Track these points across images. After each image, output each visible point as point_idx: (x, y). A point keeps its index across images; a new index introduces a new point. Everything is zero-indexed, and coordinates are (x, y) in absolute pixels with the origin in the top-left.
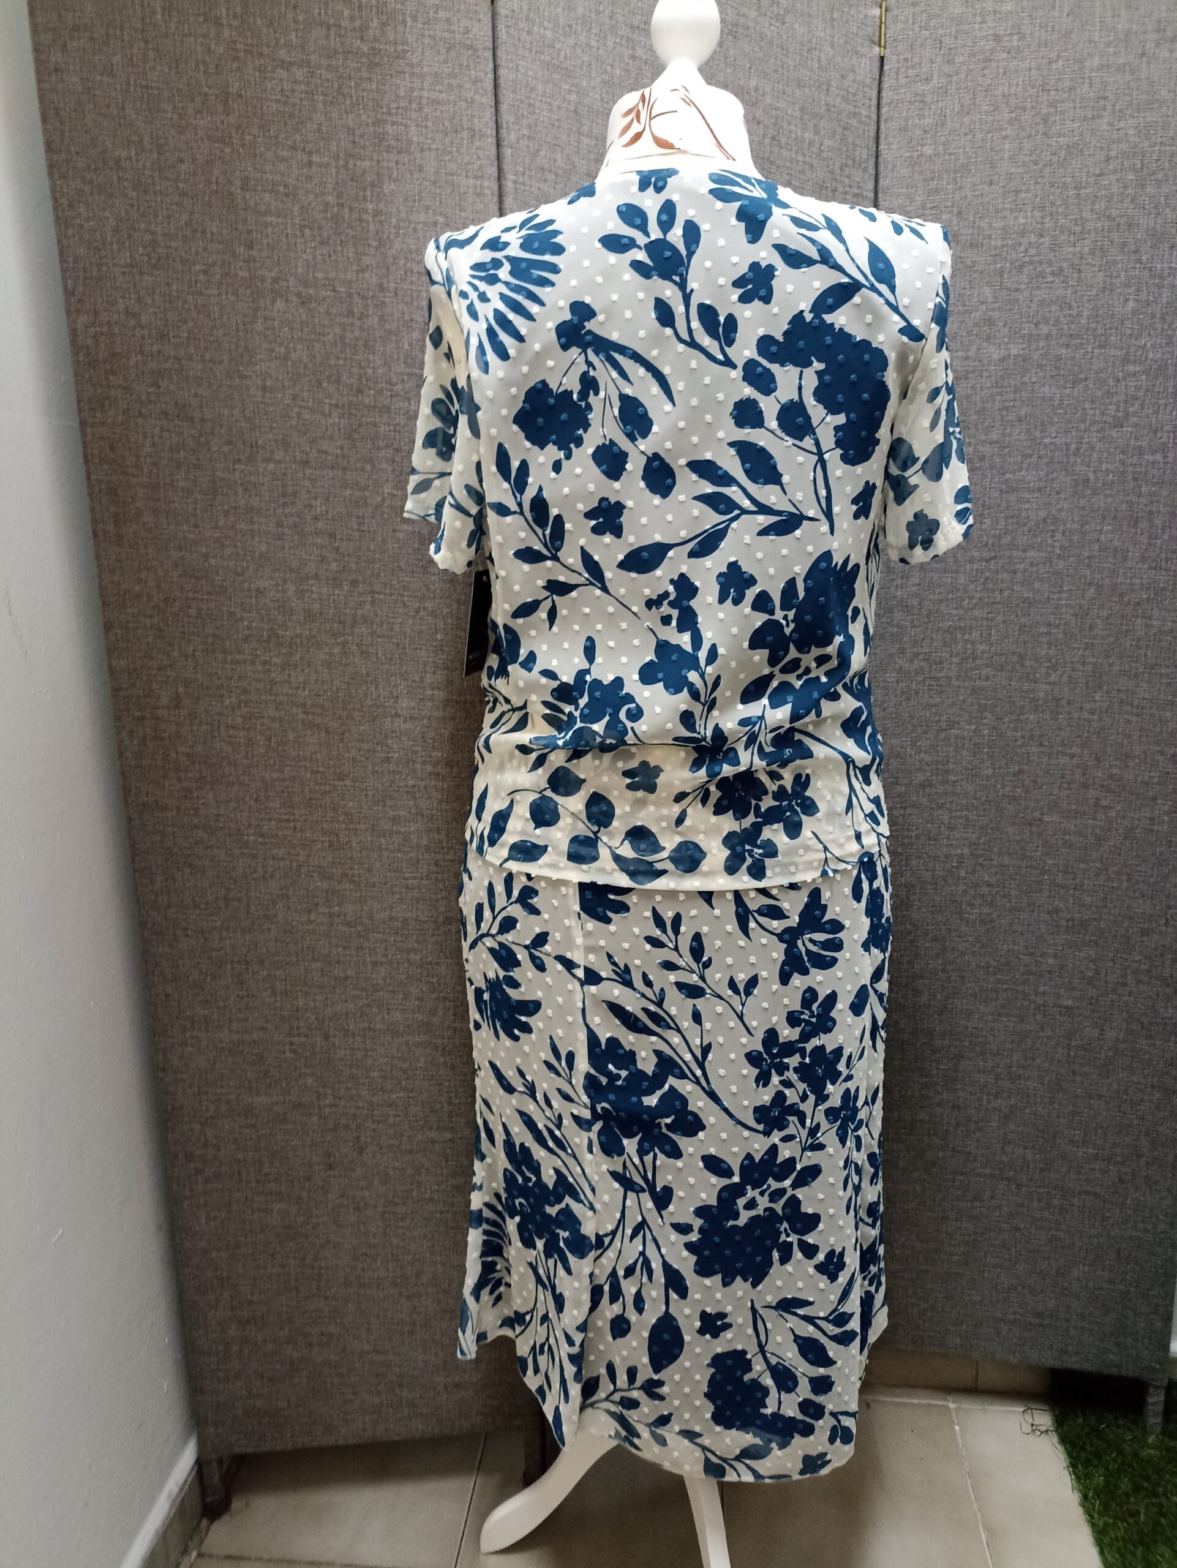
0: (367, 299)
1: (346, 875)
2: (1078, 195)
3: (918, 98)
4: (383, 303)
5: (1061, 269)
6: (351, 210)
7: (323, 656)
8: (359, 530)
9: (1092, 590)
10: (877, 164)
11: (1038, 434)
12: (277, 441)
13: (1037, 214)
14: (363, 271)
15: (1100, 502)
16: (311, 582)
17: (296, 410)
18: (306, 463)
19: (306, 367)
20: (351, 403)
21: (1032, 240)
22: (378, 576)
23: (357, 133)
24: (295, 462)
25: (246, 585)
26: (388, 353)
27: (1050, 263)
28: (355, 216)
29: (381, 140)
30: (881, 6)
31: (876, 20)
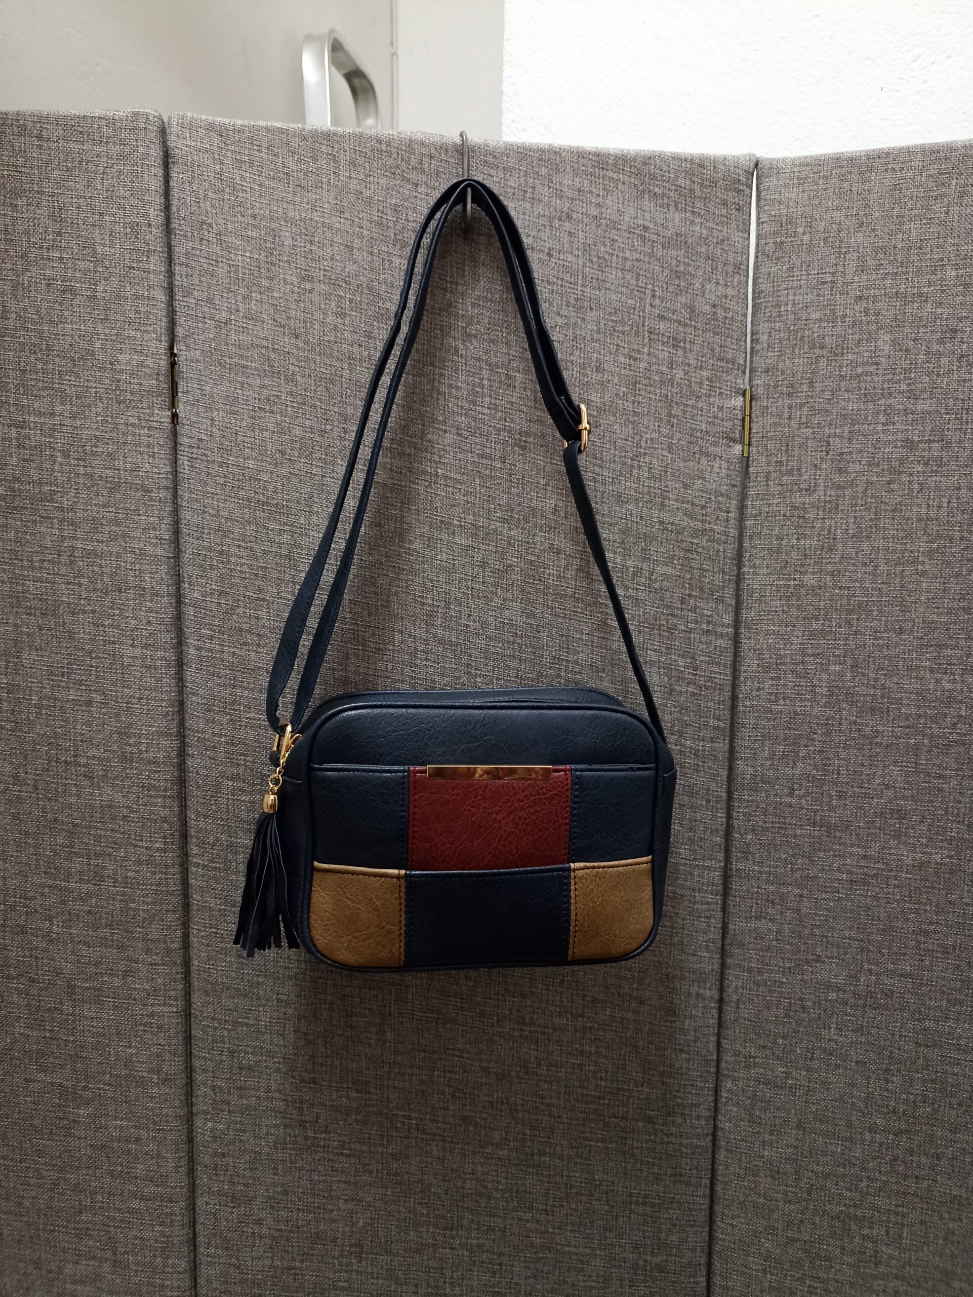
3: (796, 513)
30: (744, 395)
31: (737, 412)
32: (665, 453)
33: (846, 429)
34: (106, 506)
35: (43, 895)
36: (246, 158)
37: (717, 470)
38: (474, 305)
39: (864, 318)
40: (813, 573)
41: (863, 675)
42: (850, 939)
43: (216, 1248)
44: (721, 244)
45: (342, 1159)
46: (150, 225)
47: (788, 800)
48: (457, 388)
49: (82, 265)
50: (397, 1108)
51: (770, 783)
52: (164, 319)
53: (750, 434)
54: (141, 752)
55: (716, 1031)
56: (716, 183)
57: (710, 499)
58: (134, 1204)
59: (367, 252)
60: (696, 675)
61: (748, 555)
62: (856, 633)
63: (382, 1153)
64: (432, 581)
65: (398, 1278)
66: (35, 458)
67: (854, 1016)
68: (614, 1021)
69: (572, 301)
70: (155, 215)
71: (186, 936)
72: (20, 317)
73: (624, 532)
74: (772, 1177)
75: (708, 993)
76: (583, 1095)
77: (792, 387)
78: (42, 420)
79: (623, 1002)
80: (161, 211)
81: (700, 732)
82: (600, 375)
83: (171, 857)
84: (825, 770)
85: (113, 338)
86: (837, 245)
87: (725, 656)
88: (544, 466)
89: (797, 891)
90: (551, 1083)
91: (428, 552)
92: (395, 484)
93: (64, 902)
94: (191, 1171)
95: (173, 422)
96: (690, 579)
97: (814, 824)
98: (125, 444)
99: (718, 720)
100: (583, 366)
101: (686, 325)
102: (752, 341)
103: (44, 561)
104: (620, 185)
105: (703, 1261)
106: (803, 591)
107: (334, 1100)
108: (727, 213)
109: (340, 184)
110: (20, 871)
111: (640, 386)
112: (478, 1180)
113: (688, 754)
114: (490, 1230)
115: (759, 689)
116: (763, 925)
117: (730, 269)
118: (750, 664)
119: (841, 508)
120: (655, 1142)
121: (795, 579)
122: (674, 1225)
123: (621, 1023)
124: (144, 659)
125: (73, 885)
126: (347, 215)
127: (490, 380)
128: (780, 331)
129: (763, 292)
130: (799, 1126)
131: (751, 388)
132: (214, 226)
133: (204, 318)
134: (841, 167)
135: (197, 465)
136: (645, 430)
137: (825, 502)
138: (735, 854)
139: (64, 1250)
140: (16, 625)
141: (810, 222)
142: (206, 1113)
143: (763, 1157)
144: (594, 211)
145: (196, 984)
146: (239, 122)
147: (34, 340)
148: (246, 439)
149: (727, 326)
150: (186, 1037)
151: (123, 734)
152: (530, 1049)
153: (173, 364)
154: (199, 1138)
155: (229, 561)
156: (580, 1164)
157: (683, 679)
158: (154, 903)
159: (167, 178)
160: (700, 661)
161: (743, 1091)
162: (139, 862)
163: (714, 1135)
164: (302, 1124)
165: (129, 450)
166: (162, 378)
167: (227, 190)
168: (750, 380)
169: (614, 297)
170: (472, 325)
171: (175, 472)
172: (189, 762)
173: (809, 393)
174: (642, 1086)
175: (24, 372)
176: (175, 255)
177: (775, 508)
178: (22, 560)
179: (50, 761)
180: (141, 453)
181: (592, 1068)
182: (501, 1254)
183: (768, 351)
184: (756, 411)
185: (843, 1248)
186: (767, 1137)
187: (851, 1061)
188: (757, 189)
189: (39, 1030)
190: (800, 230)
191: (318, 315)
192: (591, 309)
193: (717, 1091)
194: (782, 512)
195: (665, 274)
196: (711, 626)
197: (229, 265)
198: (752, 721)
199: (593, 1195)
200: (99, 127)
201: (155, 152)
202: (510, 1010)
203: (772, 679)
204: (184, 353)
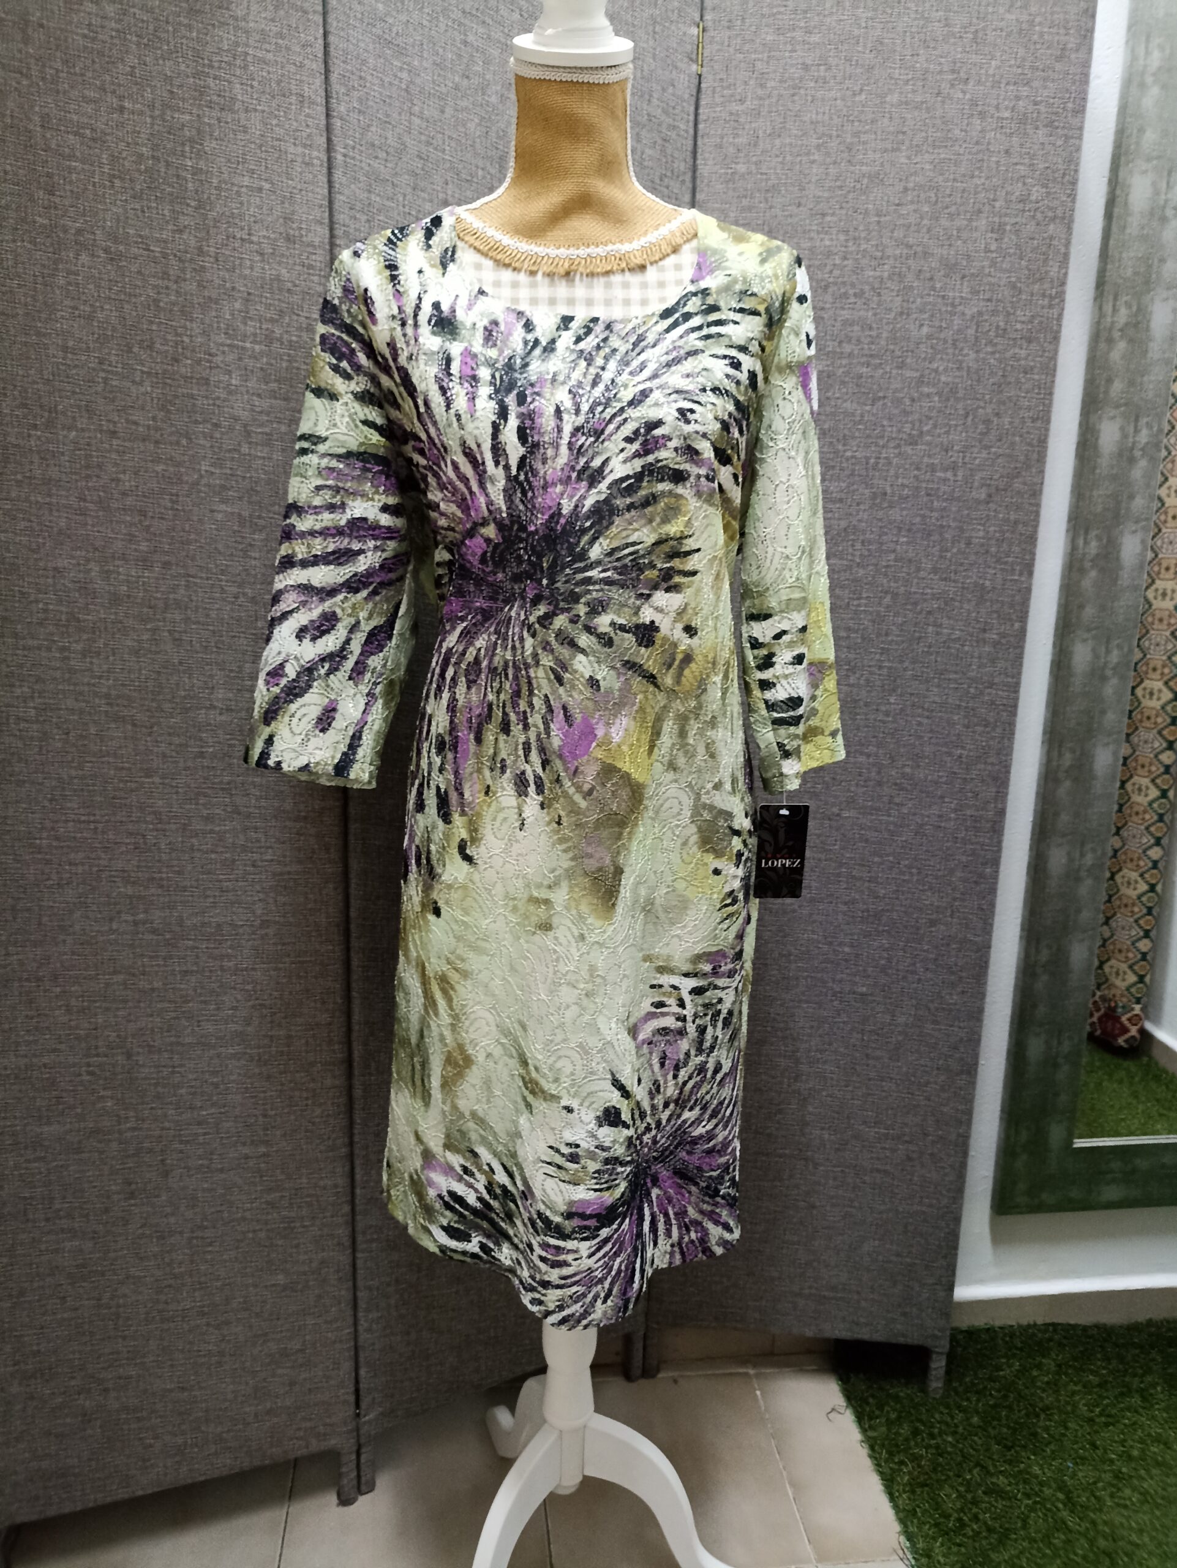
0: (184, 262)
1: (153, 879)
2: (879, 222)
3: (733, 118)
4: (203, 267)
5: (863, 292)
6: (168, 164)
7: (130, 644)
8: (172, 509)
9: (889, 598)
11: (840, 447)
12: (79, 407)
13: (842, 237)
14: (181, 231)
15: (895, 514)
16: (117, 563)
17: (102, 374)
18: (113, 434)
19: (114, 330)
20: (165, 371)
21: (837, 262)
22: (193, 559)
23: (175, 83)
24: (101, 431)
25: (41, 564)
26: (207, 321)
27: (853, 285)
28: (172, 171)
29: (202, 94)
31: (694, 39)
37: (682, 81)
40: (744, 163)
53: (702, 56)
54: (301, 236)
57: (678, 102)
61: (700, 149)
103: (222, 61)
110: (204, 331)
121: (731, 168)
124: (304, 156)
137: (752, 109)
151: (288, 219)
155: (366, 86)
177: (719, 114)
184: (707, 39)
194: (723, 118)
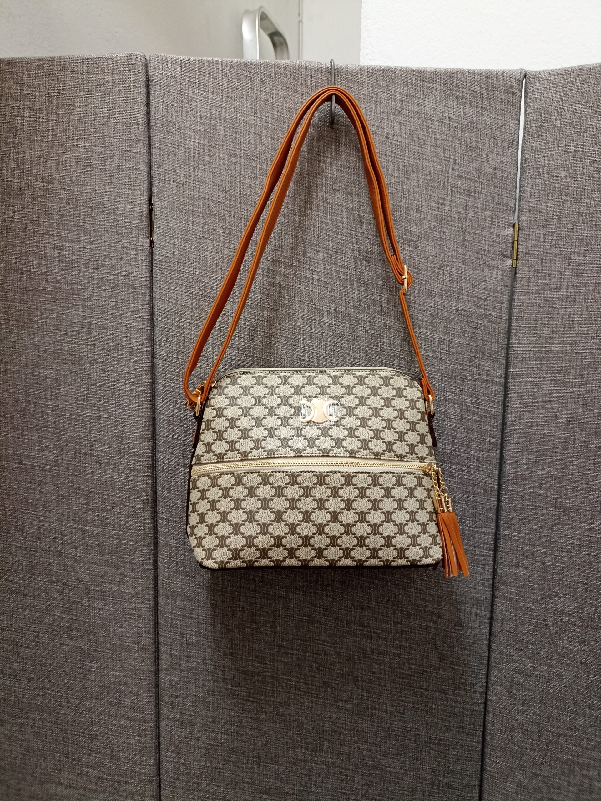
0: (45, 471)
3: (547, 304)
10: (508, 354)
23: (41, 349)
28: (38, 409)
30: (514, 227)
31: (508, 238)
32: (461, 265)
33: (582, 249)
34: (110, 297)
35: (72, 533)
36: (197, 81)
37: (494, 276)
38: (338, 171)
39: (596, 175)
40: (558, 344)
41: (590, 410)
42: (578, 583)
43: (172, 752)
44: (500, 128)
45: (249, 703)
46: (138, 124)
47: (538, 491)
48: (327, 224)
49: (97, 149)
50: (283, 674)
51: (526, 479)
52: (146, 182)
53: (517, 252)
54: (129, 449)
55: (488, 638)
56: (497, 88)
57: (490, 294)
58: (124, 723)
59: (271, 138)
60: (478, 408)
61: (514, 331)
62: (586, 383)
63: (273, 701)
64: (309, 346)
65: (282, 779)
66: (68, 268)
67: (579, 633)
68: (421, 628)
69: (401, 167)
70: (141, 118)
71: (155, 562)
72: (60, 182)
73: (432, 316)
74: (523, 733)
75: (483, 613)
76: (400, 673)
77: (546, 221)
78: (73, 245)
79: (427, 616)
80: (144, 115)
81: (480, 445)
82: (419, 215)
83: (147, 514)
84: (563, 472)
85: (115, 194)
86: (579, 126)
87: (498, 397)
88: (381, 273)
89: (543, 550)
90: (380, 664)
91: (306, 328)
92: (286, 285)
93: (83, 538)
94: (157, 705)
95: (151, 246)
96: (476, 347)
97: (556, 507)
98: (121, 259)
99: (493, 438)
100: (408, 209)
101: (476, 181)
102: (520, 192)
103: (73, 331)
104: (434, 91)
105: (477, 783)
106: (551, 355)
107: (244, 667)
108: (505, 107)
109: (254, 95)
110: (58, 519)
111: (445, 221)
112: (332, 722)
113: (472, 459)
114: (340, 754)
115: (520, 419)
116: (520, 571)
117: (506, 144)
118: (514, 402)
119: (577, 300)
120: (446, 705)
121: (545, 347)
122: (458, 759)
123: (426, 629)
124: (132, 391)
125: (89, 528)
126: (258, 115)
127: (347, 218)
128: (538, 184)
129: (527, 159)
130: (542, 701)
131: (519, 222)
132: (177, 124)
133: (170, 181)
134: (583, 75)
135: (165, 273)
136: (448, 250)
137: (567, 296)
138: (502, 524)
139: (83, 747)
140: (57, 370)
141: (561, 112)
142: (166, 670)
143: (517, 720)
144: (416, 109)
145: (161, 591)
146: (193, 58)
147: (68, 196)
148: (195, 257)
149: (503, 182)
150: (155, 623)
151: (119, 437)
152: (367, 642)
153: (151, 210)
154: (162, 686)
155: (183, 332)
156: (398, 716)
157: (470, 411)
158: (136, 541)
159: (148, 94)
160: (482, 400)
161: (505, 677)
162: (128, 516)
163: (485, 704)
164: (224, 680)
165: (124, 263)
166: (144, 219)
167: (184, 101)
168: (518, 217)
169: (428, 164)
170: (337, 184)
171: (151, 277)
172: (158, 456)
173: (558, 225)
174: (439, 670)
175: (62, 216)
176: (153, 142)
177: (533, 301)
178: (61, 331)
179: (76, 453)
180: (131, 265)
181: (406, 657)
182: (347, 769)
183: (530, 198)
184: (522, 238)
185: (569, 782)
186: (520, 708)
187: (577, 662)
188: (525, 91)
189: (68, 614)
190: (554, 118)
191: (240, 179)
192: (414, 172)
193: (488, 675)
194: (538, 304)
195: (462, 149)
196: (489, 377)
197: (185, 148)
198: (516, 439)
199: (406, 737)
200: (108, 64)
201: (142, 79)
202: (355, 617)
203: (529, 412)
204: (158, 203)
